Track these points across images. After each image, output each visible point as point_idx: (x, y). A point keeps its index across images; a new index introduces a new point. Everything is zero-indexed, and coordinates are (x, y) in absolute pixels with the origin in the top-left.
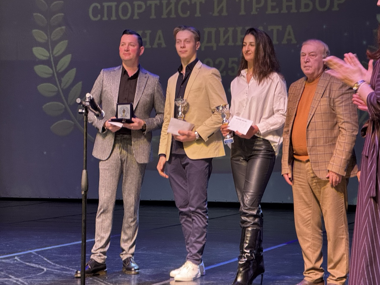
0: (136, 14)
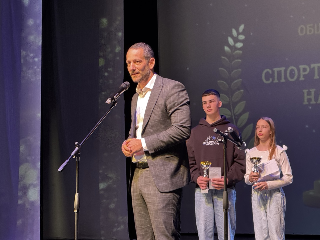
0: (302, 76)
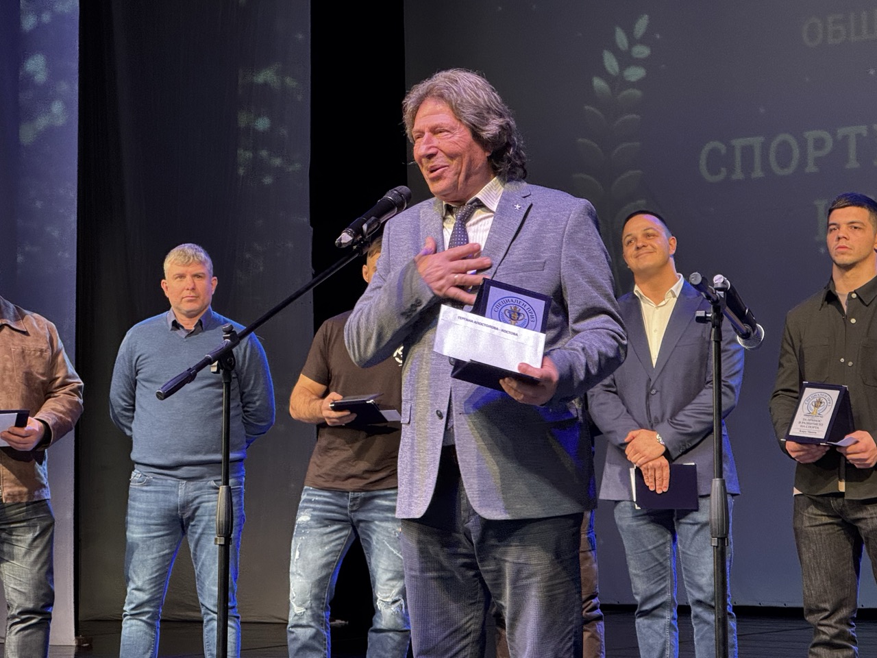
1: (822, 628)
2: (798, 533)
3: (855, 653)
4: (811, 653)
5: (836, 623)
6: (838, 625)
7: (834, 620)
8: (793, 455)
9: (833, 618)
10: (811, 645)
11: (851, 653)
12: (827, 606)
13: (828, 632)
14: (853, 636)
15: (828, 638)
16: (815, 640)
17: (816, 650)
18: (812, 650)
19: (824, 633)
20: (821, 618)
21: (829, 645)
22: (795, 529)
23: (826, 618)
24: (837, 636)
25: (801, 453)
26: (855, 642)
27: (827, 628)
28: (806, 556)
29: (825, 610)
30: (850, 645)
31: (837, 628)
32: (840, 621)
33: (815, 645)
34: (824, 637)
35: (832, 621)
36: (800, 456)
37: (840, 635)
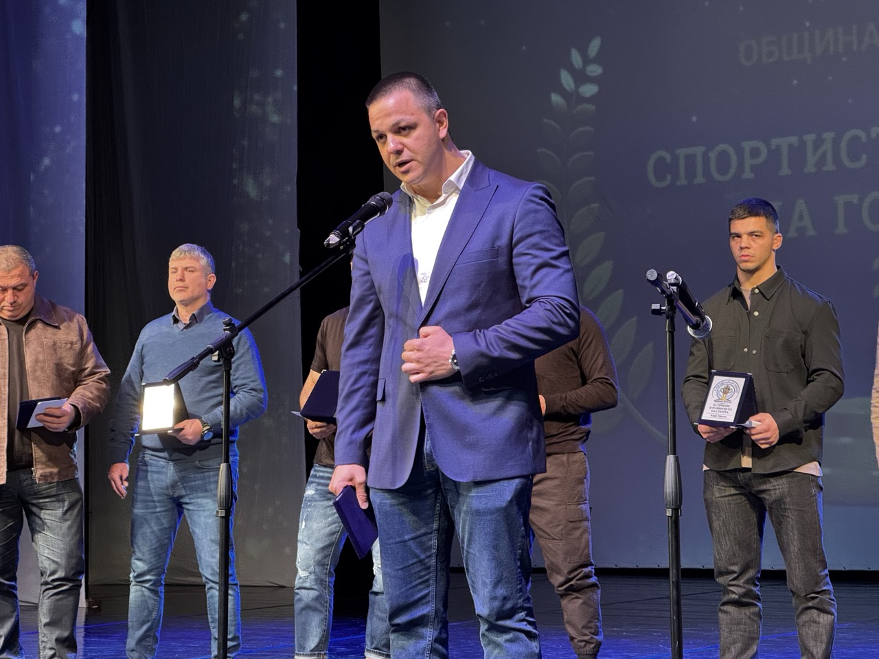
1: (732, 588)
2: (708, 504)
3: (760, 609)
4: (721, 610)
5: (744, 583)
6: (746, 586)
7: (742, 581)
8: (705, 436)
9: (741, 579)
10: (720, 603)
11: (756, 609)
12: (735, 568)
13: (736, 591)
14: (758, 595)
15: (736, 597)
16: (725, 599)
17: (725, 608)
18: (722, 608)
19: (733, 593)
20: (731, 578)
21: (737, 603)
22: (706, 500)
23: (735, 579)
24: (745, 595)
25: (712, 435)
26: (759, 599)
27: (736, 588)
28: (716, 524)
29: (735, 572)
30: (755, 602)
31: (744, 588)
32: (747, 582)
33: (724, 604)
34: (734, 596)
35: (741, 582)
36: (711, 437)
37: (748, 594)
